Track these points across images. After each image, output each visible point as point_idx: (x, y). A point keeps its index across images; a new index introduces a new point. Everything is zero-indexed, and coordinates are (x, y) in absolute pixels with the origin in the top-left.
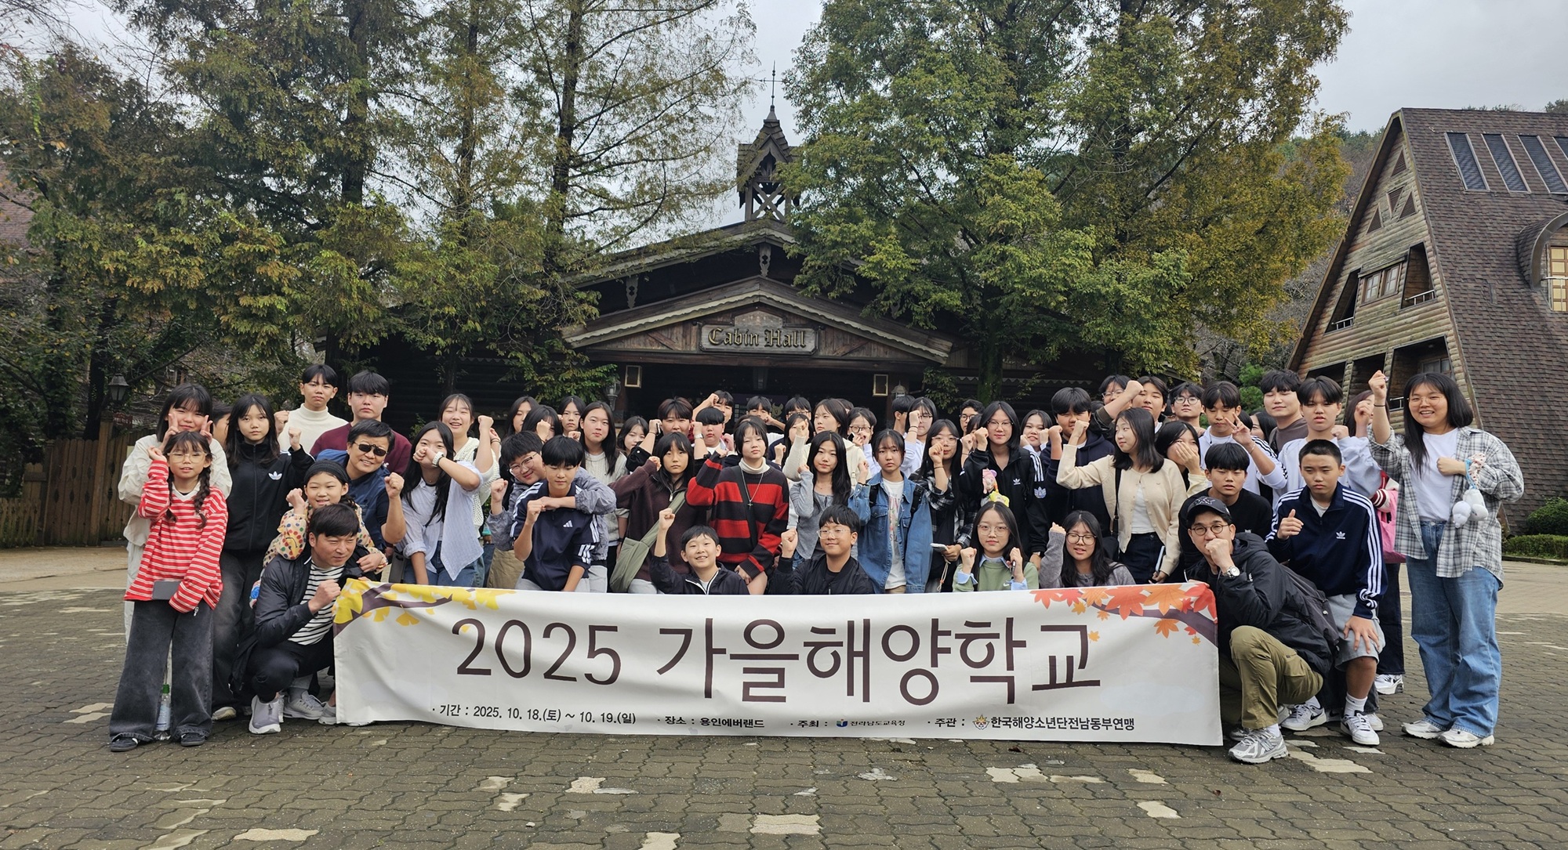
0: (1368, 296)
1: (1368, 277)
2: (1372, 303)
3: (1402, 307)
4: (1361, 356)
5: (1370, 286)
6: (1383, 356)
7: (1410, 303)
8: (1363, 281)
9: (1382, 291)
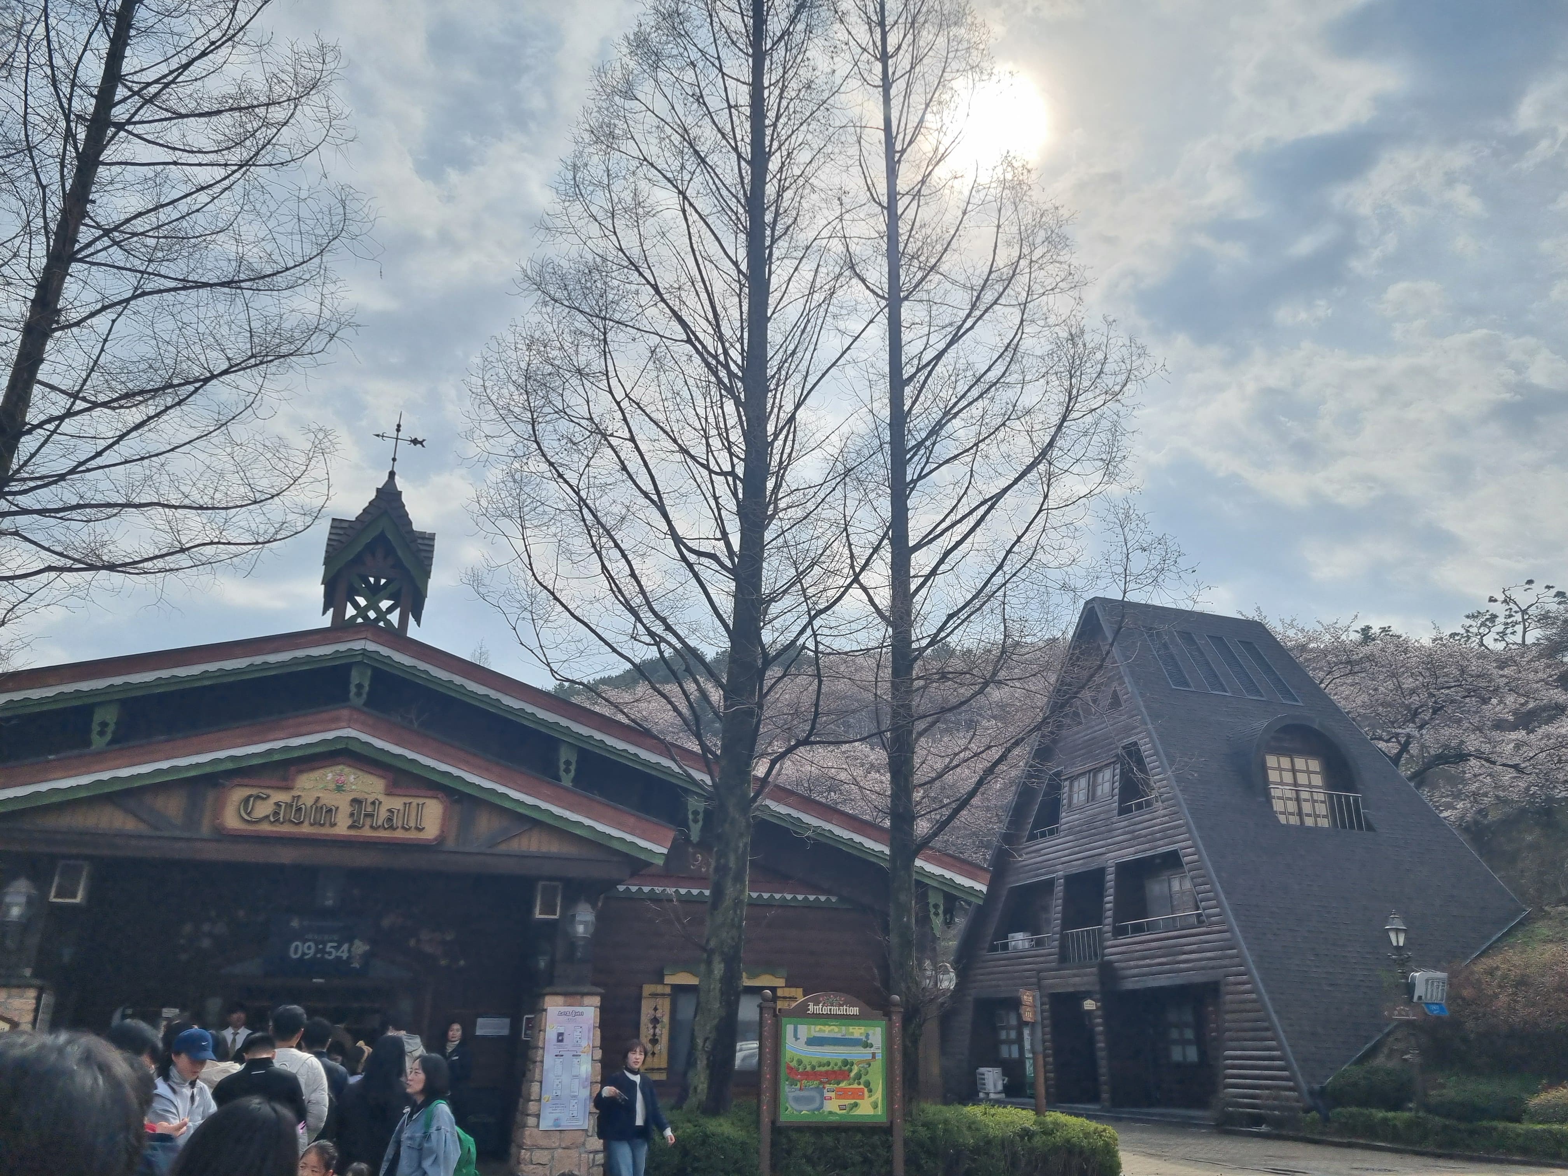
0: (1075, 800)
1: (1072, 779)
2: (1081, 808)
3: (1120, 814)
4: (1074, 871)
5: (1076, 789)
6: (1101, 871)
7: (1129, 810)
8: (1067, 783)
9: (1091, 796)
